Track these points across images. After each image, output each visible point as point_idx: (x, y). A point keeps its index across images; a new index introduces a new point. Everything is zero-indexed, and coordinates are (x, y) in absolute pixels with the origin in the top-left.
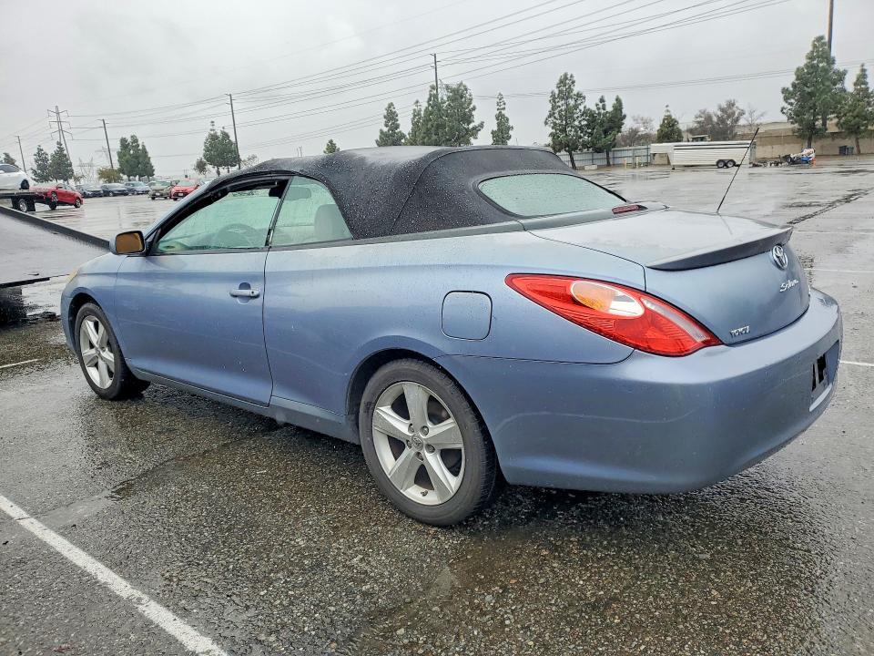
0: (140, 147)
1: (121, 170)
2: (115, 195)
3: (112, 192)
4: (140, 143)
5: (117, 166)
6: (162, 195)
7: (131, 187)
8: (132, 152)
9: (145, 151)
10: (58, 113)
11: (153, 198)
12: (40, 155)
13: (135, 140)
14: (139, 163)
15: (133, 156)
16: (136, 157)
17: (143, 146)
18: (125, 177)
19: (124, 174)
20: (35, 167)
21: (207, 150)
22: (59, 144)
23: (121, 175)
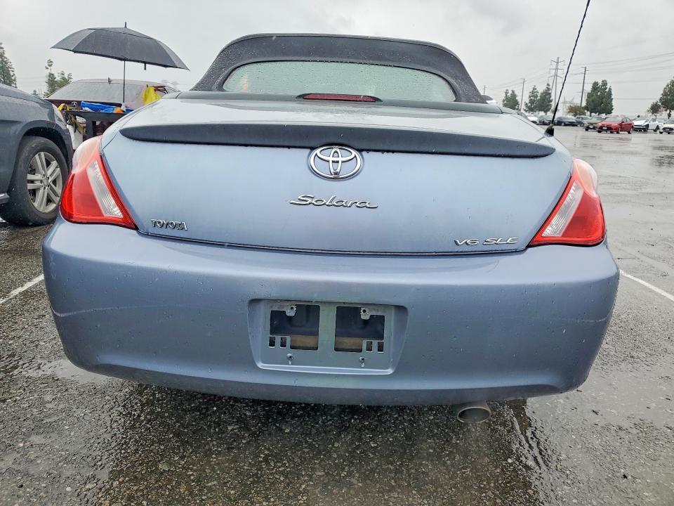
0: (607, 90)
1: (586, 108)
2: (566, 125)
3: (564, 122)
4: (608, 86)
5: (584, 104)
6: (594, 128)
7: (580, 120)
8: (599, 94)
9: (610, 93)
10: (558, 63)
11: (587, 130)
12: (534, 92)
13: (605, 83)
14: (602, 103)
15: (599, 97)
16: (601, 98)
17: (610, 89)
18: (588, 113)
19: (588, 110)
20: (528, 102)
21: (665, 94)
22: (548, 85)
23: (586, 111)
